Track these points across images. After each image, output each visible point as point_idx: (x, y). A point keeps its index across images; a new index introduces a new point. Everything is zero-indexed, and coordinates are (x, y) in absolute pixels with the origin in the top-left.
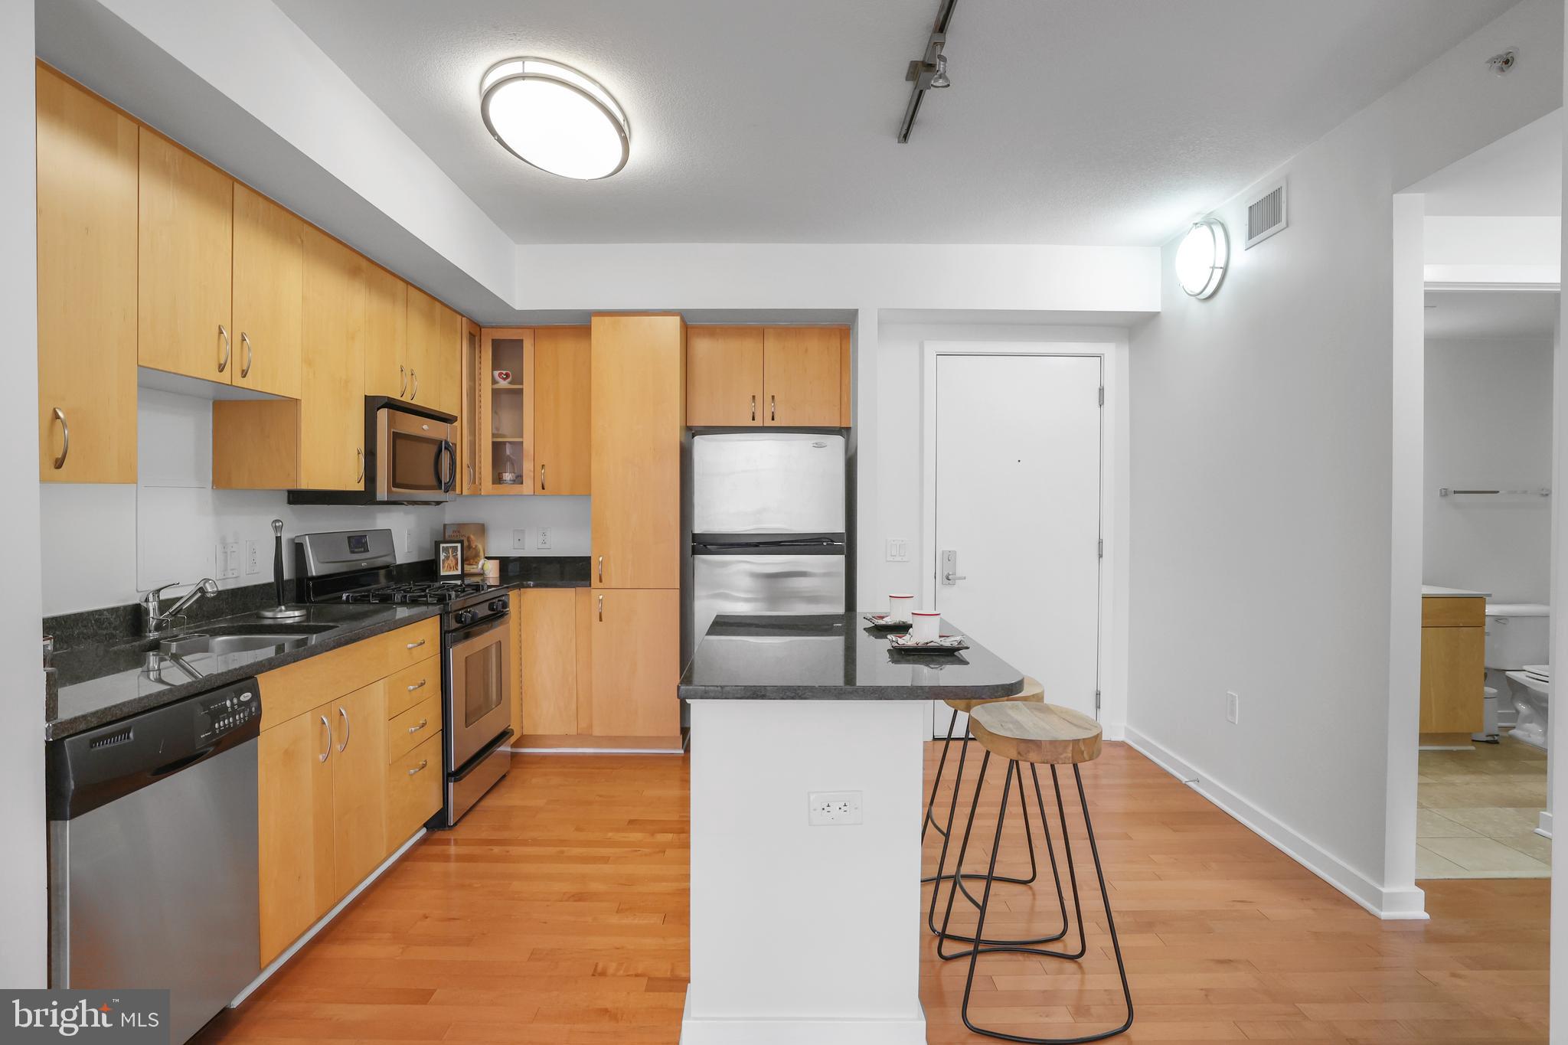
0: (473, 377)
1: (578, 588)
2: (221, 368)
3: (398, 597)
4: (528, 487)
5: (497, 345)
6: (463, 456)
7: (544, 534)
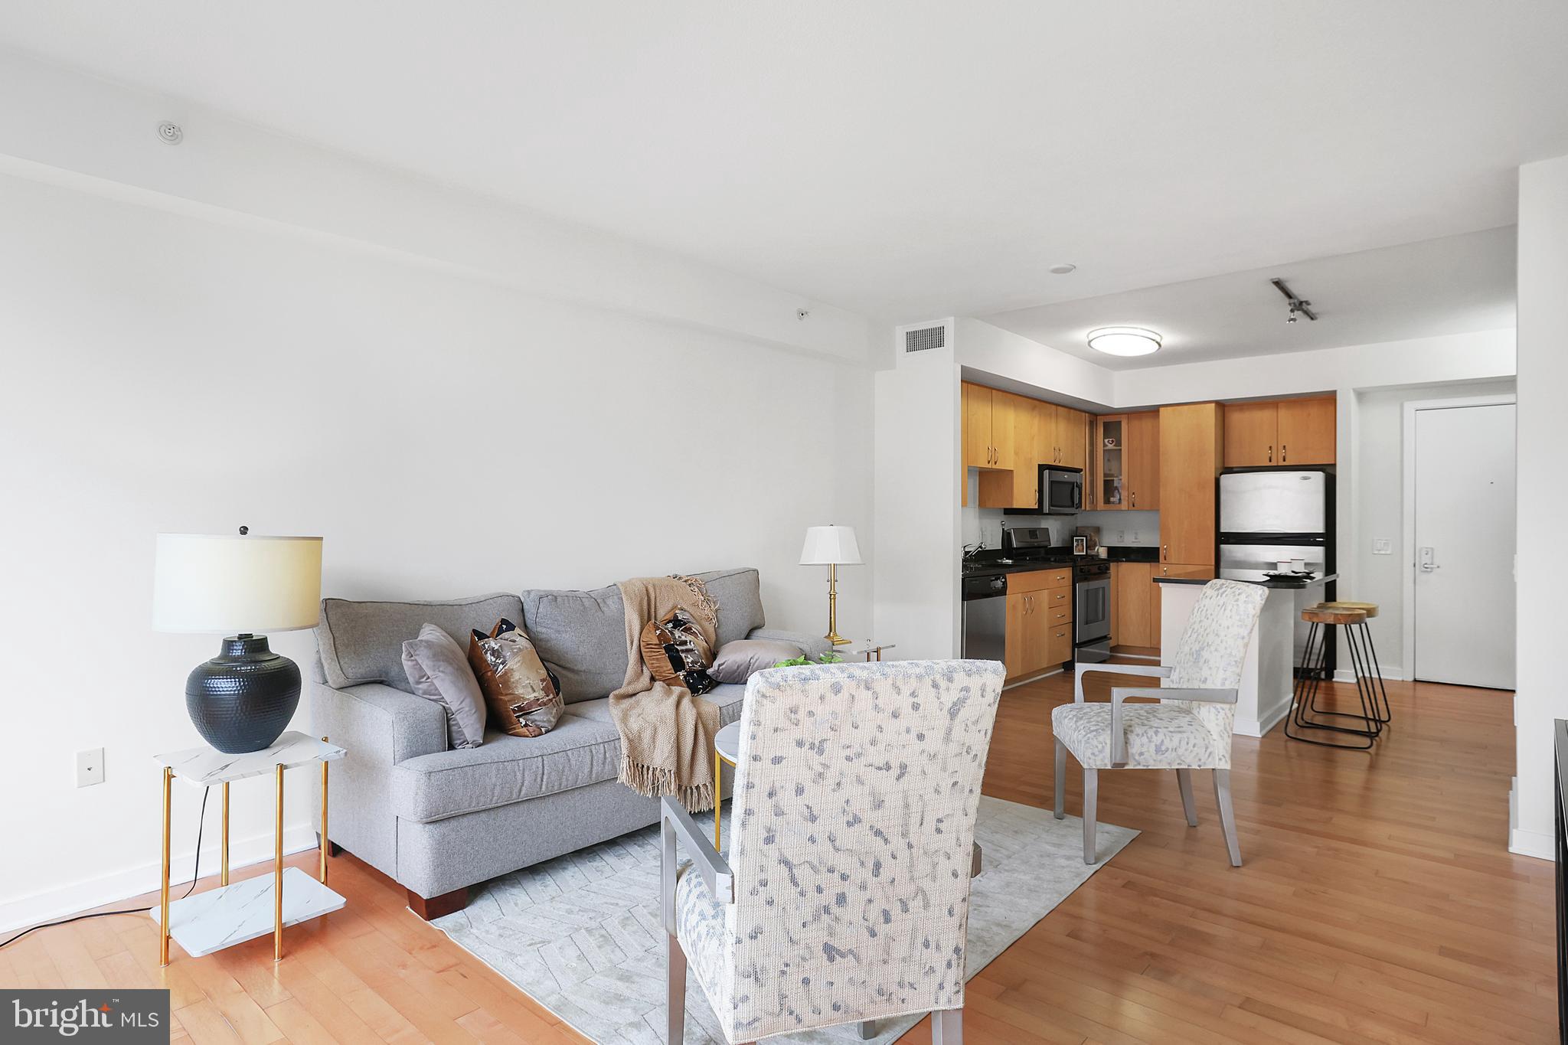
0: (1092, 444)
1: (1152, 564)
2: (989, 463)
3: (1052, 559)
4: (1124, 505)
5: (1106, 425)
6: (1086, 488)
7: (1136, 533)
